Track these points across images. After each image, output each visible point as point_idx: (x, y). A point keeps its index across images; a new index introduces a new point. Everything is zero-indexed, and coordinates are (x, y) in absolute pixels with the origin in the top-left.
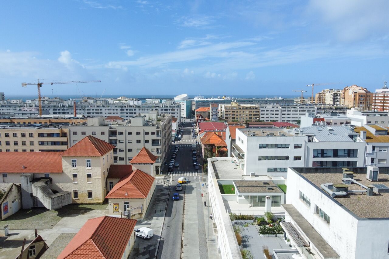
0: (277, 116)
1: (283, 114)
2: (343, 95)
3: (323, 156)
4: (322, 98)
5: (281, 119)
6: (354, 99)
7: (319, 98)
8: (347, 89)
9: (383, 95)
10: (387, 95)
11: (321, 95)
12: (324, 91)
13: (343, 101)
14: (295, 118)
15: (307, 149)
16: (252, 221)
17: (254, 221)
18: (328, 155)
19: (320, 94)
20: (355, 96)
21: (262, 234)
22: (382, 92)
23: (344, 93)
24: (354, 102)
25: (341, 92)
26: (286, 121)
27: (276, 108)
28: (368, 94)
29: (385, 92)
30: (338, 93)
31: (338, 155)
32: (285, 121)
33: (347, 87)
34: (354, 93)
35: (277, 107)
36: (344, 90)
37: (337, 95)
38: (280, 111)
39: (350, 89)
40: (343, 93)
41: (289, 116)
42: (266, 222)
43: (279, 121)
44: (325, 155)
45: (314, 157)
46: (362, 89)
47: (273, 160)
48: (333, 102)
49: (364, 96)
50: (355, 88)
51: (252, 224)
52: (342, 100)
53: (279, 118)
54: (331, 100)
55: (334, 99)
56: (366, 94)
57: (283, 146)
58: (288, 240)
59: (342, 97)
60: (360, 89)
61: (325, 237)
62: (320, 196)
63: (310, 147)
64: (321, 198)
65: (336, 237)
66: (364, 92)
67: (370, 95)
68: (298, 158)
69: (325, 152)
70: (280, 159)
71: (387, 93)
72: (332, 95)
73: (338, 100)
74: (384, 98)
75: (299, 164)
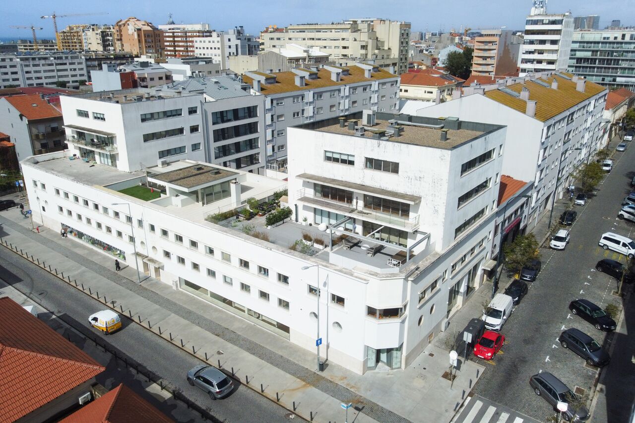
0: (15, 76)
1: (27, 72)
2: (118, 35)
3: (223, 121)
5: (25, 83)
6: (139, 41)
7: (64, 41)
8: (124, 24)
9: (171, 34)
10: (177, 34)
11: (67, 36)
12: (70, 27)
13: (120, 45)
14: (50, 77)
15: (205, 114)
16: (235, 217)
17: (238, 217)
18: (229, 118)
20: (139, 35)
21: (272, 224)
22: (170, 29)
23: (120, 31)
24: (139, 46)
25: (112, 30)
26: (35, 85)
27: (9, 60)
28: (157, 32)
29: (173, 29)
30: (108, 30)
31: (239, 116)
32: (33, 84)
33: (121, 21)
34: (136, 30)
35: (11, 60)
36: (117, 25)
37: (108, 35)
38: (19, 66)
39: (128, 25)
40: (117, 31)
41: (38, 75)
42: (252, 212)
43: (22, 86)
44: (225, 119)
45: (214, 124)
46: (146, 24)
48: (103, 47)
49: (152, 36)
50: (136, 22)
51: (239, 221)
52: (118, 44)
53: (21, 79)
54: (99, 44)
55: (102, 41)
56: (154, 32)
57: (174, 113)
58: (305, 220)
59: (116, 37)
60: (144, 24)
61: (390, 188)
62: (377, 145)
63: (207, 110)
64: (379, 146)
65: (413, 180)
66: (151, 29)
67: (159, 34)
68: (194, 129)
69: (225, 114)
70: (173, 135)
71: (177, 31)
72: (98, 35)
73: (111, 43)
74: (174, 39)
75: (198, 137)
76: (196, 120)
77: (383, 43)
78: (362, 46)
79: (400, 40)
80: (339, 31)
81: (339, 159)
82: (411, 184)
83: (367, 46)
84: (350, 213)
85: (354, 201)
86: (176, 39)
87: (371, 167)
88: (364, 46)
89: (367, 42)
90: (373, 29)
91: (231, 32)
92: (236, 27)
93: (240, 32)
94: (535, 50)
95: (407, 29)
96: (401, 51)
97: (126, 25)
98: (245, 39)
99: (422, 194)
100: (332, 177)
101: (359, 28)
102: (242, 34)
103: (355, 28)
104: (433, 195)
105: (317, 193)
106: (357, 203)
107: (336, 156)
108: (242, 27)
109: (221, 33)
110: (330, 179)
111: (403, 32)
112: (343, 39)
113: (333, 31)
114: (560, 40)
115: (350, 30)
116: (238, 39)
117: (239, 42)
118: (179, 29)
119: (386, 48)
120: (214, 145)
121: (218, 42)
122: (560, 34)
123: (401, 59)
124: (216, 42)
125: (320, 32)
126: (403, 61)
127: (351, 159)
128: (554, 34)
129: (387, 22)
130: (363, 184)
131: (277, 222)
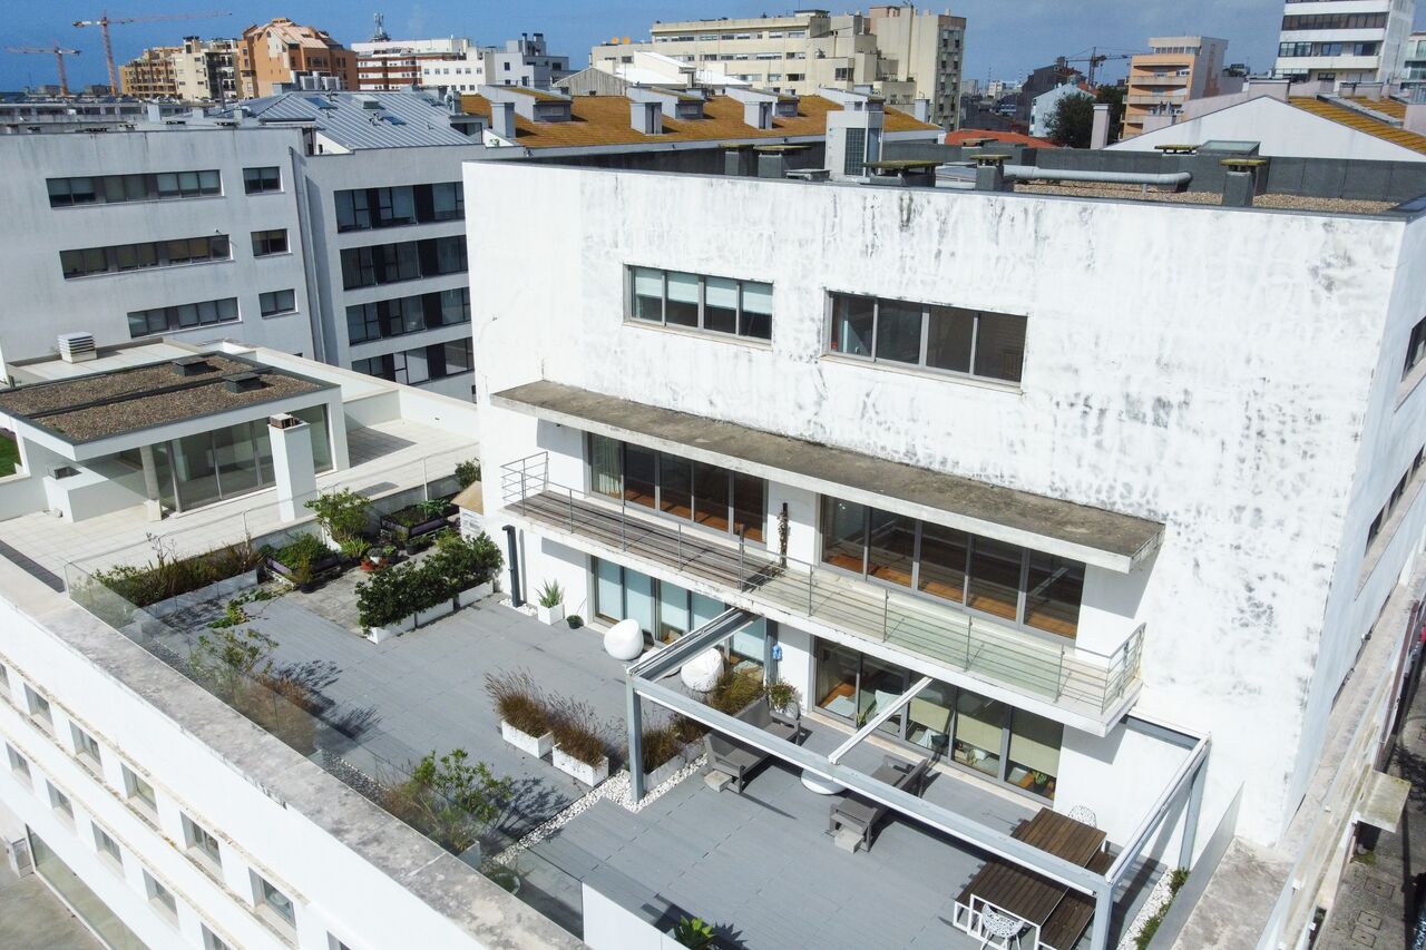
2: (246, 61)
3: (378, 223)
4: (151, 85)
7: (136, 85)
8: (260, 35)
9: (379, 64)
10: (393, 62)
11: (144, 73)
12: (151, 53)
13: (251, 85)
15: (308, 195)
16: (251, 578)
17: (263, 578)
18: (399, 214)
19: (140, 65)
20: (293, 60)
21: (383, 622)
22: (376, 52)
23: (250, 52)
25: (233, 50)
28: (337, 53)
29: (384, 52)
30: (224, 51)
31: (437, 209)
33: (255, 27)
34: (287, 47)
36: (245, 38)
37: (222, 63)
39: (269, 35)
40: (245, 52)
42: (335, 554)
44: (386, 215)
45: (342, 229)
46: (313, 35)
47: (145, 266)
48: (212, 90)
49: (325, 61)
50: (287, 29)
51: (264, 596)
52: (247, 82)
54: (202, 83)
55: (210, 78)
56: (332, 55)
57: (189, 184)
58: (552, 599)
59: (242, 67)
60: (307, 33)
61: (968, 459)
62: (894, 220)
63: (317, 181)
64: (906, 224)
65: (1110, 420)
66: (322, 45)
67: (344, 59)
68: (270, 243)
69: (384, 202)
70: (185, 260)
71: (392, 55)
72: (200, 63)
73: (229, 81)
74: (385, 75)
75: (284, 271)
76: (278, 210)
77: (894, 64)
78: (838, 70)
79: (937, 58)
80: (779, 34)
81: (694, 307)
82: (1099, 445)
83: (851, 71)
84: (745, 588)
85: (772, 523)
86: (391, 75)
87: (861, 345)
88: (844, 70)
89: (853, 60)
90: (867, 31)
91: (513, 45)
92: (525, 35)
93: (534, 48)
94: (1310, 70)
95: (958, 28)
96: (940, 87)
97: (265, 35)
98: (547, 63)
99: (1164, 505)
100: (665, 401)
101: (832, 29)
102: (538, 51)
103: (820, 27)
104: (1247, 516)
105: (603, 478)
106: (784, 532)
107: (684, 293)
108: (541, 35)
109: (489, 50)
110: (654, 408)
111: (946, 36)
112: (791, 55)
113: (765, 34)
114: (1381, 42)
115: (808, 32)
116: (529, 64)
117: (529, 71)
118: (398, 51)
119: (902, 77)
120: (342, 300)
121: (479, 71)
122: (1383, 26)
123: (941, 108)
124: (474, 71)
125: (732, 38)
126: (946, 113)
127: (754, 303)
128: (1365, 26)
129: (906, 12)
130: (819, 438)
131: (420, 608)
